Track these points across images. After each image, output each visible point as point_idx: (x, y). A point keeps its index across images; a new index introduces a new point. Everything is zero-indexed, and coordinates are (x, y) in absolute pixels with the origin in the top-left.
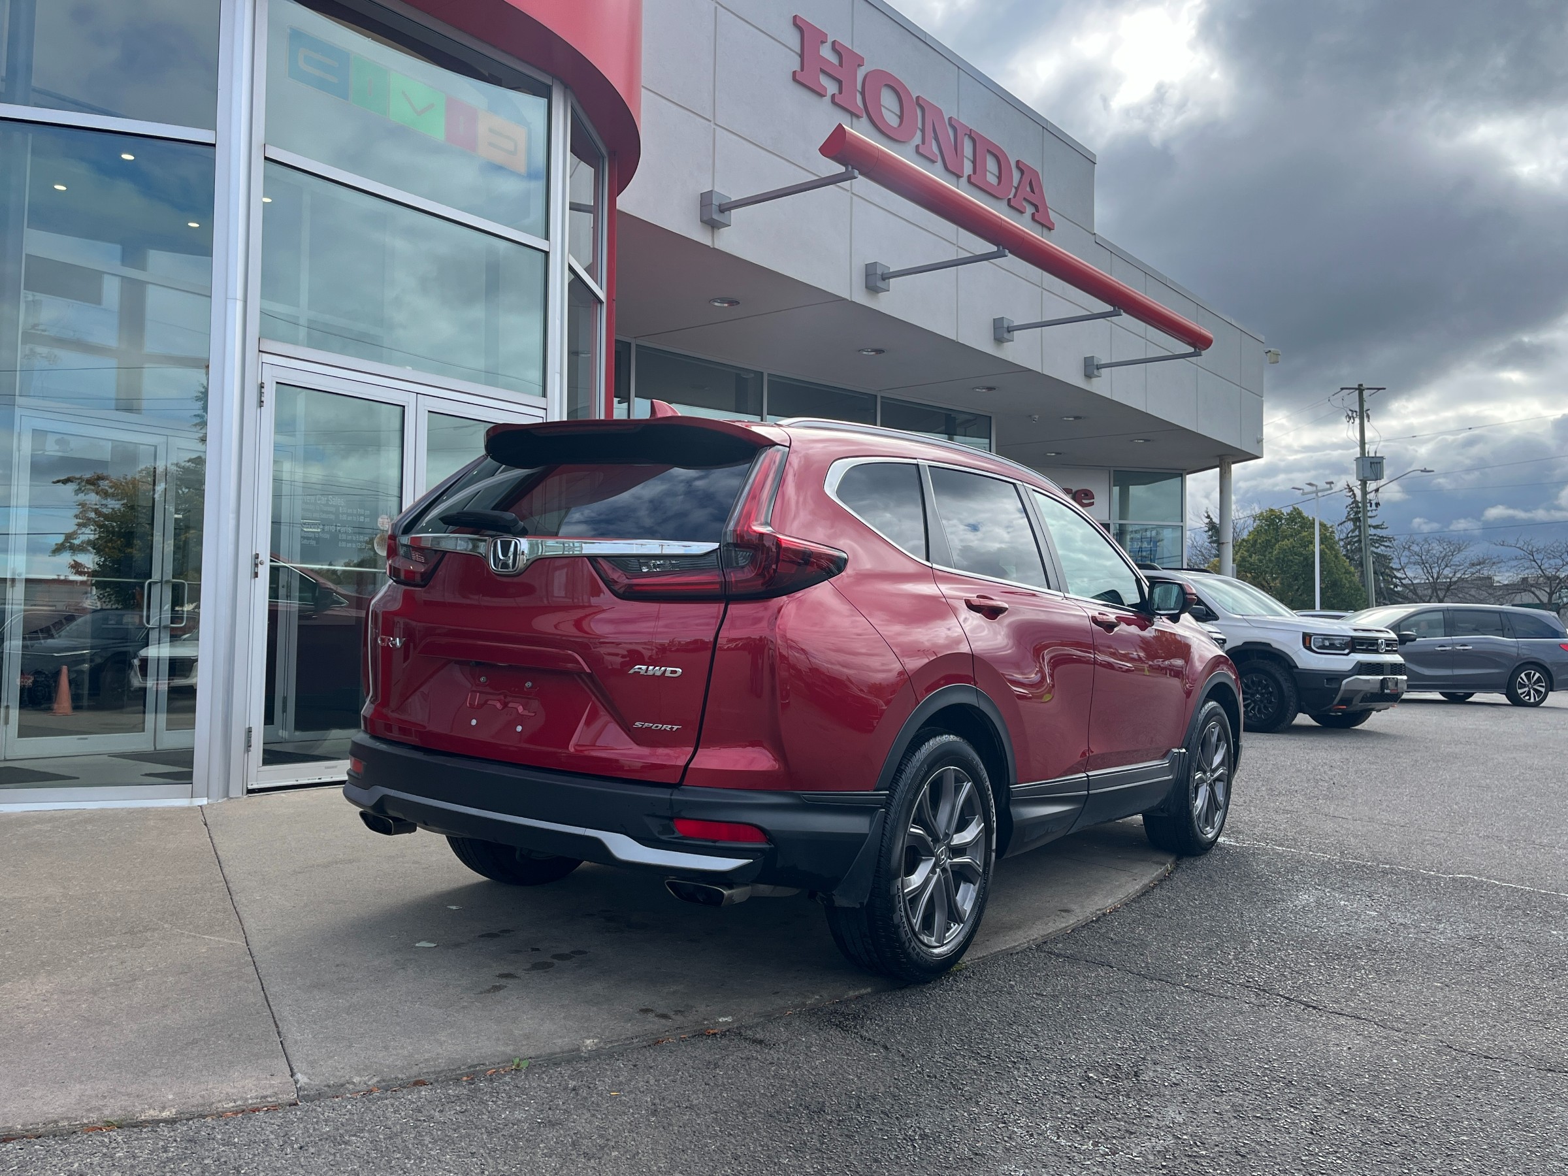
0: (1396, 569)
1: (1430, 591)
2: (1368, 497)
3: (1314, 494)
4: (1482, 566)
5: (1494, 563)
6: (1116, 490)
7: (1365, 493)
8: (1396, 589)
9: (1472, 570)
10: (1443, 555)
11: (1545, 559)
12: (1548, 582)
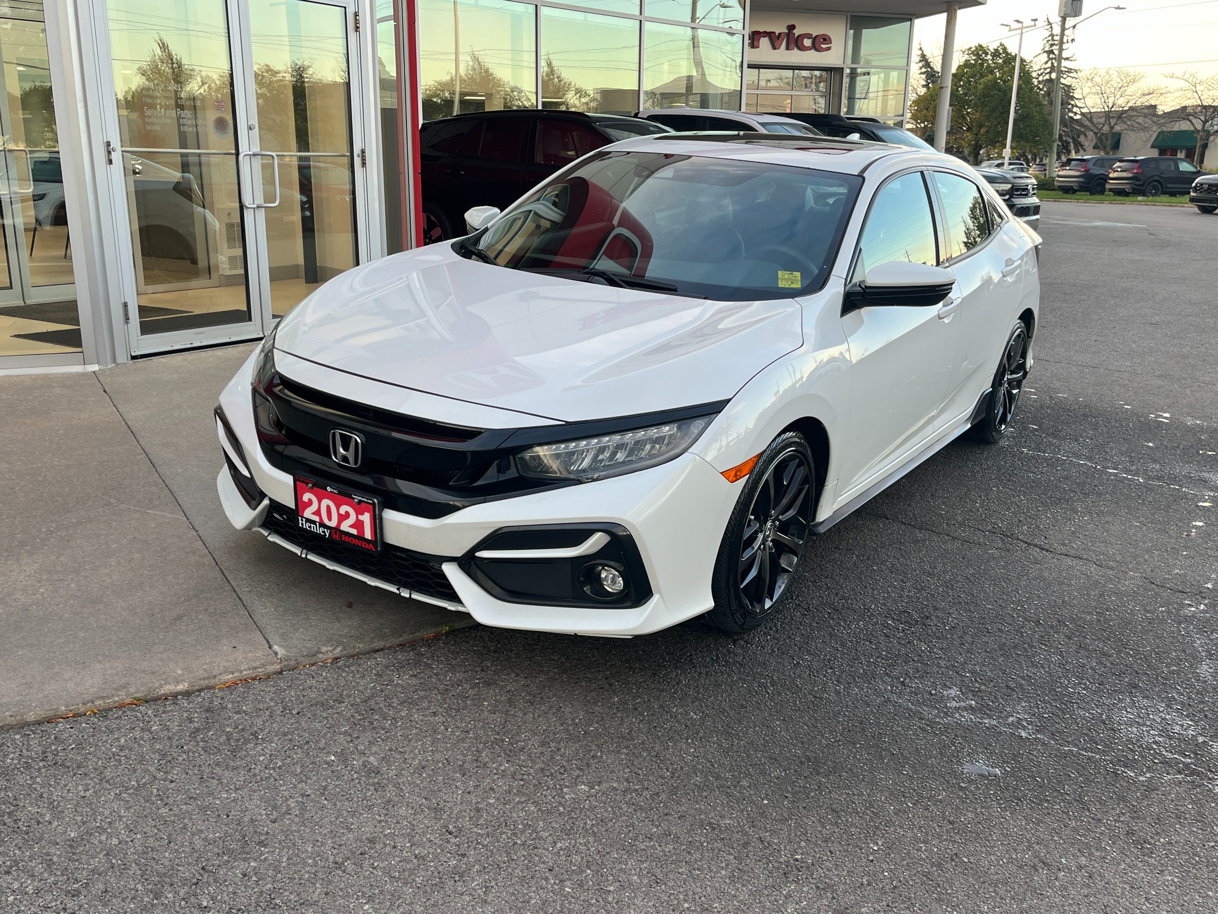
0: (1077, 99)
1: (1103, 119)
2: (1066, 32)
3: (1019, 31)
4: (1151, 96)
5: (1162, 94)
6: (852, 32)
7: (1063, 29)
8: (1075, 118)
9: (1140, 100)
10: (1119, 86)
11: (1206, 91)
12: (1204, 111)
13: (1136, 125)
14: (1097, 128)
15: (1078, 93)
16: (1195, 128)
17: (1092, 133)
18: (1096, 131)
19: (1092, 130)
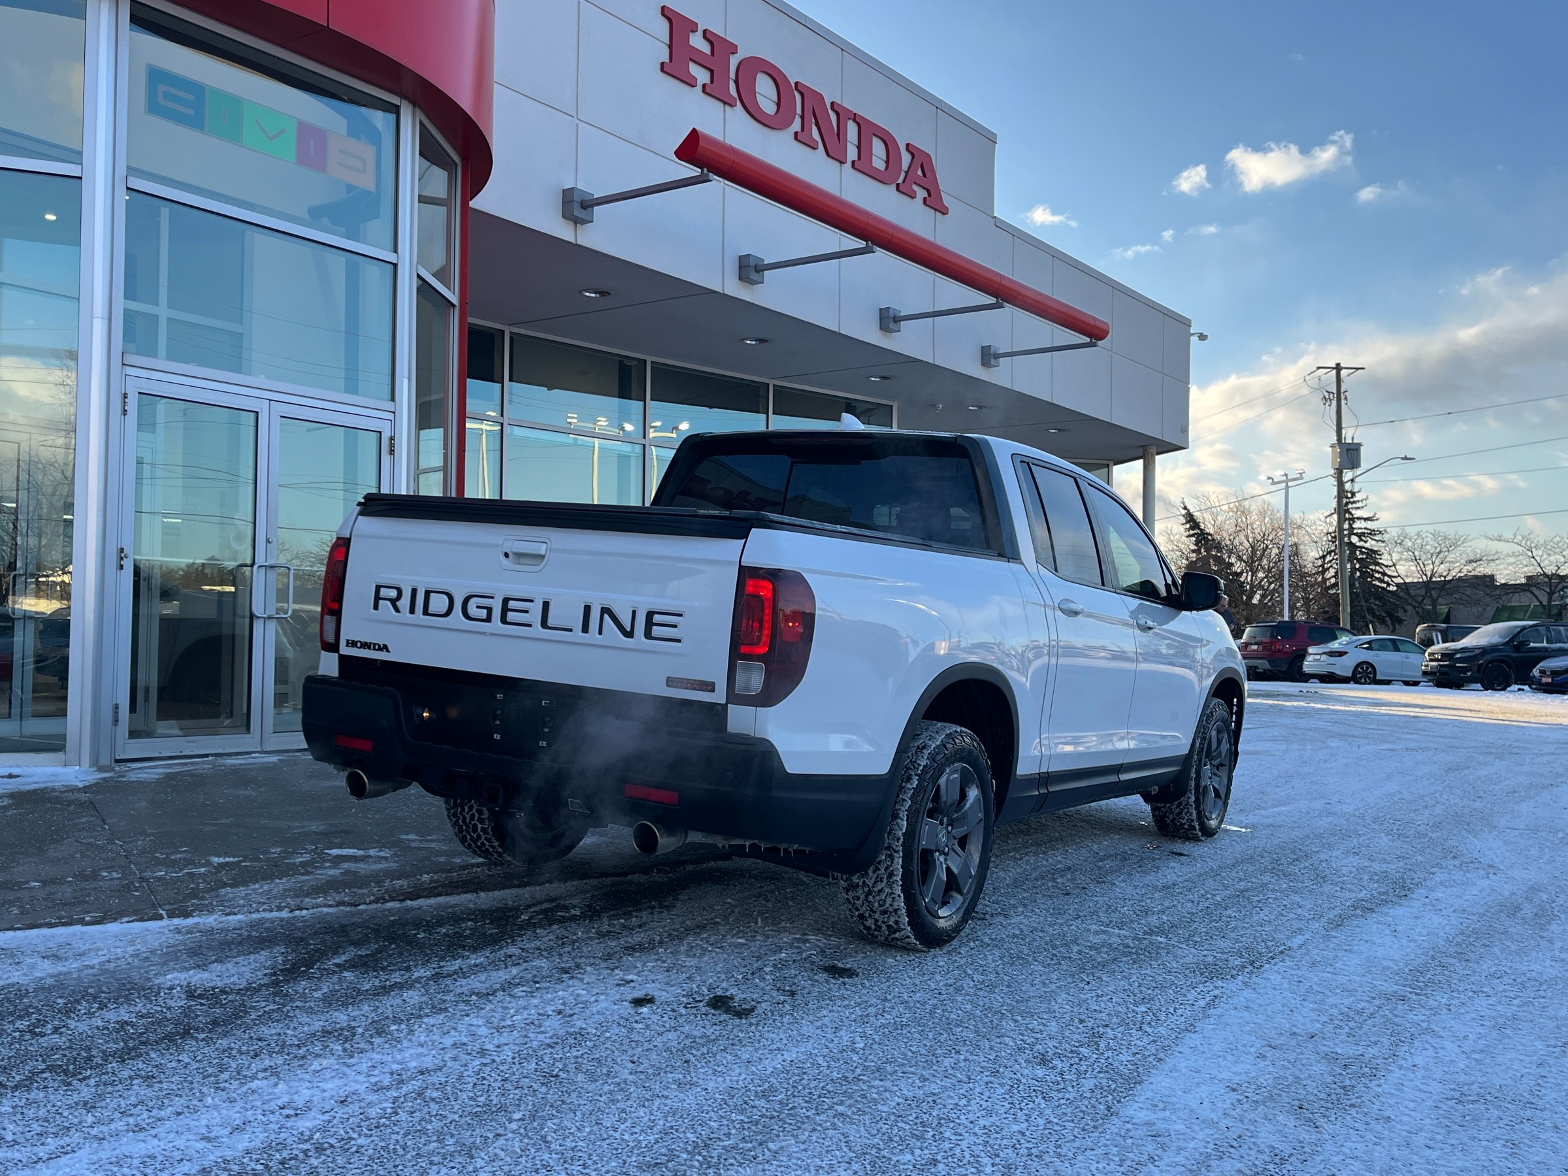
3: (1284, 484)
4: (1481, 563)
5: (1494, 560)
8: (1388, 589)
9: (1465, 568)
10: (1438, 550)
11: (1545, 556)
12: (1546, 580)
13: (1464, 597)
14: (1417, 601)
15: (1387, 560)
16: (1539, 601)
17: (1409, 608)
18: (1415, 604)
19: (1411, 604)
